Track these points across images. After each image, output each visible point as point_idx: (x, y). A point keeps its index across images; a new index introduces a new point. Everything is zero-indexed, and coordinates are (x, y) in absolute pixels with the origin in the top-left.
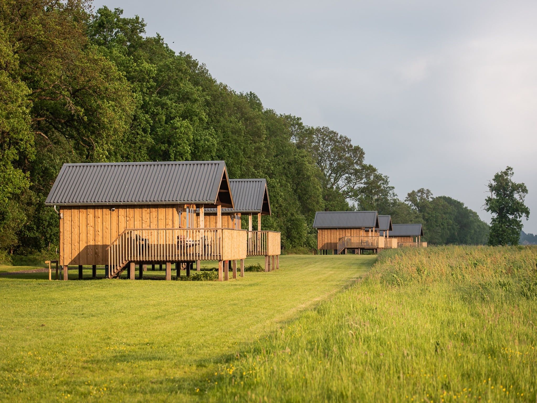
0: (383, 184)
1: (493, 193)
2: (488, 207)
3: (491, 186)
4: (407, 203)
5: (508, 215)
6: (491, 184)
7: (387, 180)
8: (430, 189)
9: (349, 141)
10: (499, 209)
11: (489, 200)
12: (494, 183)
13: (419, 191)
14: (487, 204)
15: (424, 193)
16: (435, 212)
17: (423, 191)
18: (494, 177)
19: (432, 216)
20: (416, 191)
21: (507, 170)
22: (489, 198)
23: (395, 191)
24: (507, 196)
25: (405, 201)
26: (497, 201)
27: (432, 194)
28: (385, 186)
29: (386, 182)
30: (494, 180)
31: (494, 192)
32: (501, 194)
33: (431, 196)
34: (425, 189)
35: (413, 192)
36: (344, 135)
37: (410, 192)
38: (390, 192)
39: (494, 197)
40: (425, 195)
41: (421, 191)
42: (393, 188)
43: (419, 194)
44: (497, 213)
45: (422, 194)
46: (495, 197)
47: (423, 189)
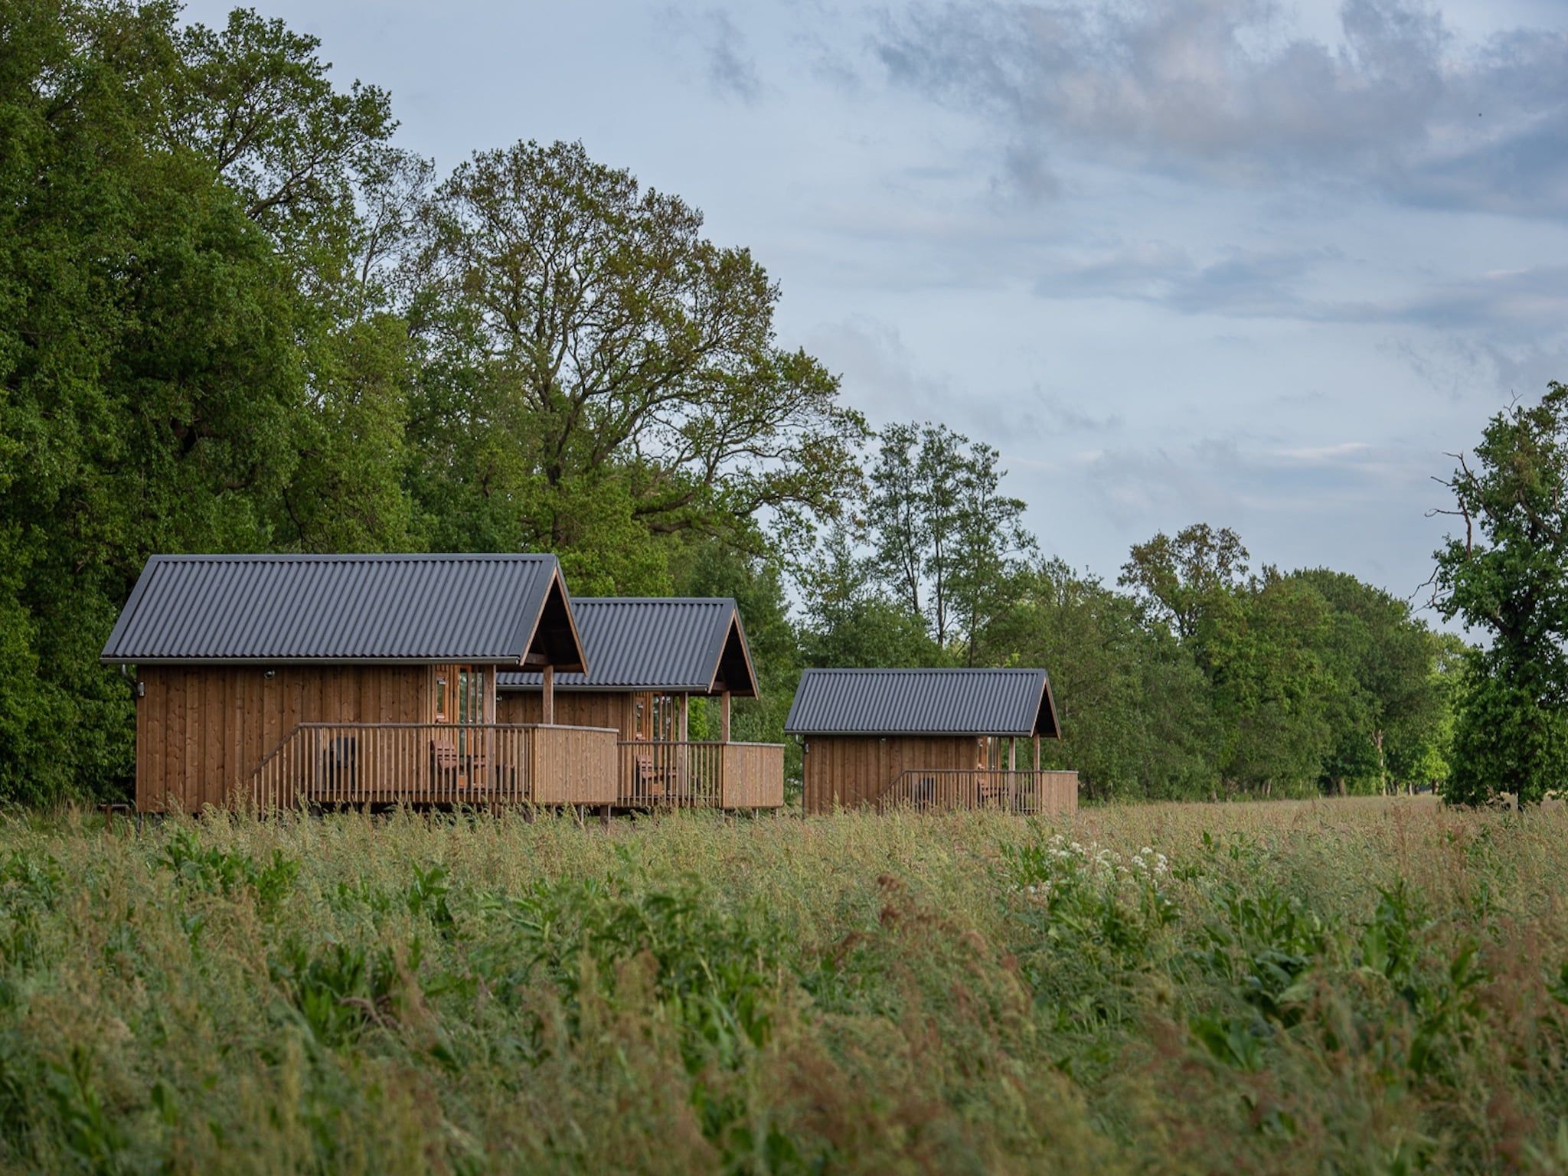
0: (968, 484)
1: (1475, 523)
2: (1449, 594)
3: (1464, 486)
4: (1128, 591)
5: (1552, 636)
6: (1469, 475)
7: (987, 468)
8: (1235, 530)
9: (694, 222)
10: (1507, 606)
11: (1457, 556)
12: (1481, 471)
13: (1186, 538)
14: (1444, 578)
15: (1212, 547)
16: (1260, 639)
17: (1204, 537)
18: (1481, 440)
19: (1241, 655)
20: (1172, 536)
21: (1549, 399)
22: (1456, 546)
23: (1027, 521)
24: (1546, 541)
25: (1121, 581)
26: (1497, 562)
27: (1244, 554)
28: (978, 494)
29: (985, 475)
30: (1483, 452)
31: (1482, 514)
32: (1517, 529)
33: (1242, 561)
34: (1215, 528)
35: (1161, 541)
36: (666, 191)
37: (1144, 539)
38: (1004, 527)
39: (1482, 540)
40: (1214, 556)
41: (1196, 537)
42: (1019, 505)
43: (1188, 552)
44: (1496, 622)
45: (1199, 551)
46: (1488, 546)
47: (1203, 527)
